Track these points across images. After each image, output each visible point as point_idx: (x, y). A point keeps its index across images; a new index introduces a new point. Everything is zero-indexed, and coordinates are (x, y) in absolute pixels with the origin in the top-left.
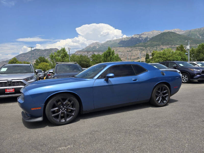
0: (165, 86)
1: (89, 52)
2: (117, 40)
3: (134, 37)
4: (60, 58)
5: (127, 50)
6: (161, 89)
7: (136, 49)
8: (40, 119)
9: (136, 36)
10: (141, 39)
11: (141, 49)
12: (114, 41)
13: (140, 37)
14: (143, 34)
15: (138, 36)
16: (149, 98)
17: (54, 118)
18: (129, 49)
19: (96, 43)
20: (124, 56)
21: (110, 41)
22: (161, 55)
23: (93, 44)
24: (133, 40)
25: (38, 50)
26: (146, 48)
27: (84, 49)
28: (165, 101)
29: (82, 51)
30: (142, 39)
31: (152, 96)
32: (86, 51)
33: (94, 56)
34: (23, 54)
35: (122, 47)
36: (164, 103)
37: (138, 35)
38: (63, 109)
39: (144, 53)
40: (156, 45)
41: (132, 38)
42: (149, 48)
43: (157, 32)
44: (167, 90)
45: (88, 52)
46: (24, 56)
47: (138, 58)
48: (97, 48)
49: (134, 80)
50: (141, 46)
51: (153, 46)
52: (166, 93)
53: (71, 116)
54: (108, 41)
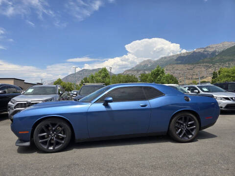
0: (191, 115)
1: (140, 70)
2: (173, 56)
3: (197, 51)
4: (100, 78)
5: (187, 67)
6: (183, 119)
7: (198, 67)
8: (28, 144)
9: (200, 50)
10: (206, 53)
11: (207, 66)
12: (170, 57)
13: (204, 51)
14: (209, 47)
15: (201, 50)
16: (166, 130)
17: (41, 144)
18: (191, 66)
19: (148, 60)
20: (183, 74)
21: (165, 58)
22: (230, 74)
23: (144, 61)
24: (195, 55)
25: (86, 70)
26: (213, 64)
27: (133, 68)
28: (190, 136)
29: (132, 70)
30: (208, 54)
31: (170, 128)
32: (135, 70)
33: (142, 75)
34: (72, 74)
35: (181, 63)
36: (189, 138)
37: (203, 48)
38: (53, 135)
39: (211, 70)
40: (229, 60)
41: (194, 52)
42: (218, 64)
43: (230, 43)
44: (194, 120)
45: (138, 71)
46: (73, 77)
47: (203, 77)
48: (149, 66)
49: (142, 106)
50: (207, 62)
51: (225, 62)
52: (192, 125)
53: (60, 144)
54: (162, 58)
